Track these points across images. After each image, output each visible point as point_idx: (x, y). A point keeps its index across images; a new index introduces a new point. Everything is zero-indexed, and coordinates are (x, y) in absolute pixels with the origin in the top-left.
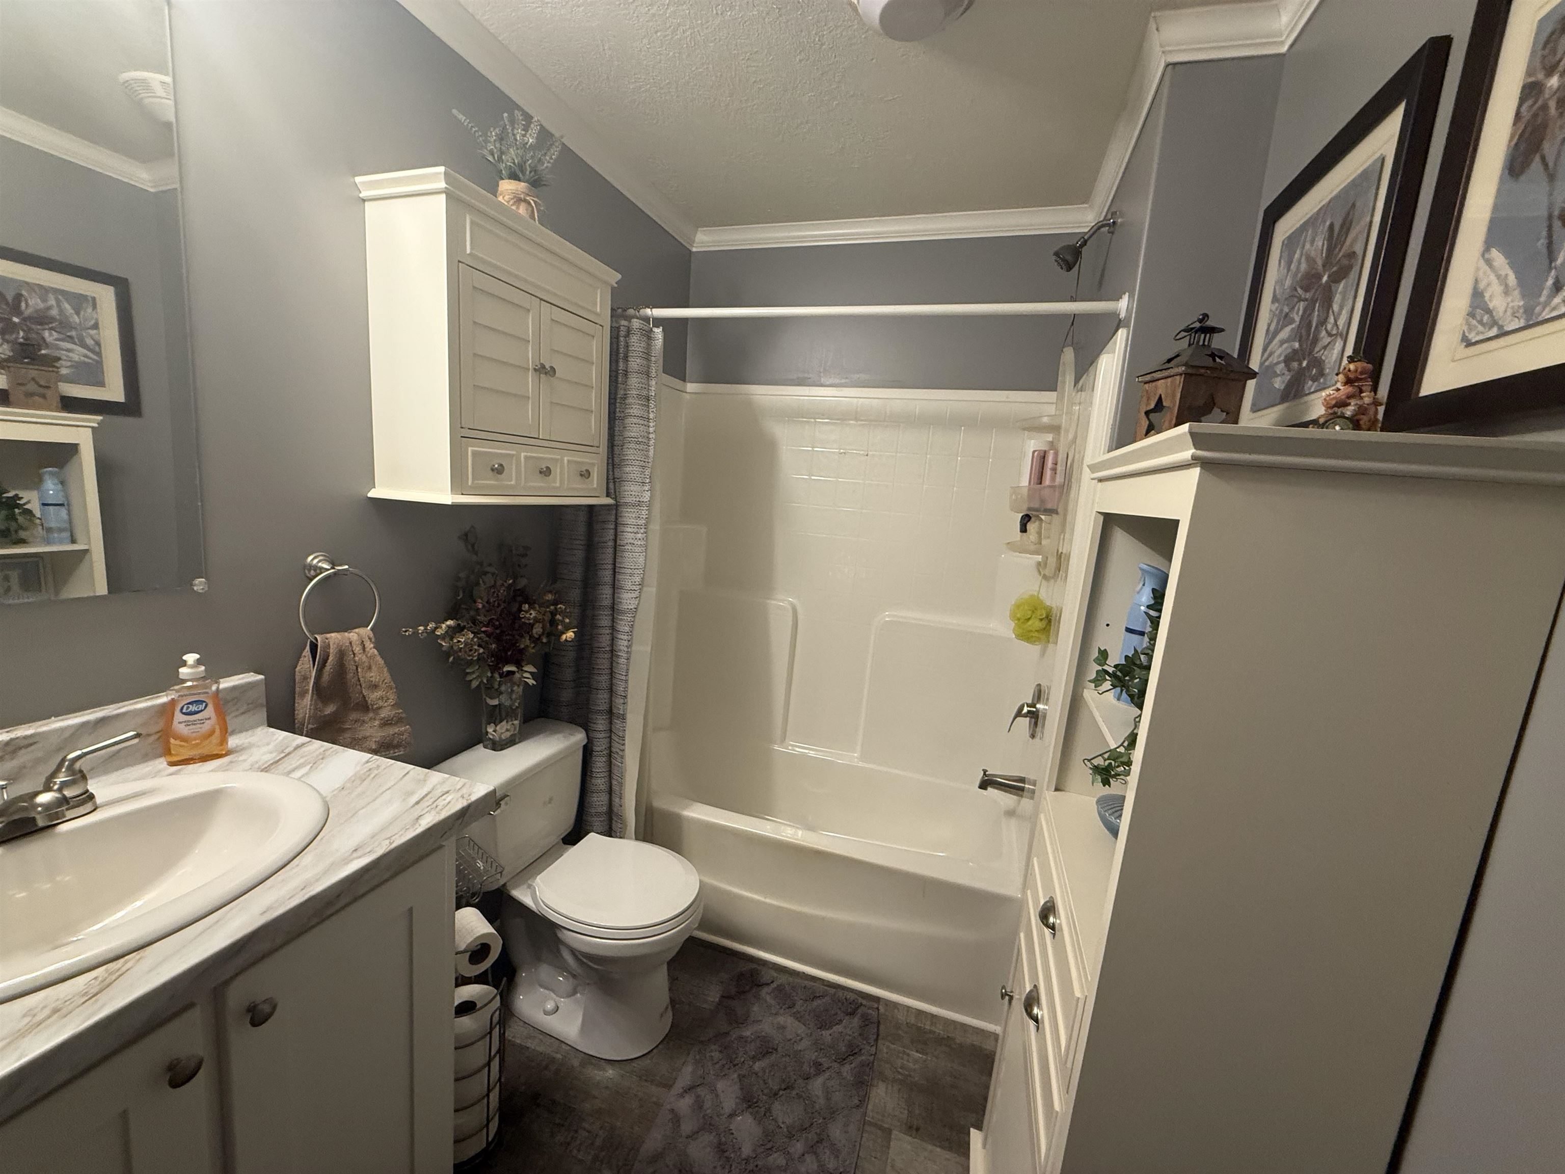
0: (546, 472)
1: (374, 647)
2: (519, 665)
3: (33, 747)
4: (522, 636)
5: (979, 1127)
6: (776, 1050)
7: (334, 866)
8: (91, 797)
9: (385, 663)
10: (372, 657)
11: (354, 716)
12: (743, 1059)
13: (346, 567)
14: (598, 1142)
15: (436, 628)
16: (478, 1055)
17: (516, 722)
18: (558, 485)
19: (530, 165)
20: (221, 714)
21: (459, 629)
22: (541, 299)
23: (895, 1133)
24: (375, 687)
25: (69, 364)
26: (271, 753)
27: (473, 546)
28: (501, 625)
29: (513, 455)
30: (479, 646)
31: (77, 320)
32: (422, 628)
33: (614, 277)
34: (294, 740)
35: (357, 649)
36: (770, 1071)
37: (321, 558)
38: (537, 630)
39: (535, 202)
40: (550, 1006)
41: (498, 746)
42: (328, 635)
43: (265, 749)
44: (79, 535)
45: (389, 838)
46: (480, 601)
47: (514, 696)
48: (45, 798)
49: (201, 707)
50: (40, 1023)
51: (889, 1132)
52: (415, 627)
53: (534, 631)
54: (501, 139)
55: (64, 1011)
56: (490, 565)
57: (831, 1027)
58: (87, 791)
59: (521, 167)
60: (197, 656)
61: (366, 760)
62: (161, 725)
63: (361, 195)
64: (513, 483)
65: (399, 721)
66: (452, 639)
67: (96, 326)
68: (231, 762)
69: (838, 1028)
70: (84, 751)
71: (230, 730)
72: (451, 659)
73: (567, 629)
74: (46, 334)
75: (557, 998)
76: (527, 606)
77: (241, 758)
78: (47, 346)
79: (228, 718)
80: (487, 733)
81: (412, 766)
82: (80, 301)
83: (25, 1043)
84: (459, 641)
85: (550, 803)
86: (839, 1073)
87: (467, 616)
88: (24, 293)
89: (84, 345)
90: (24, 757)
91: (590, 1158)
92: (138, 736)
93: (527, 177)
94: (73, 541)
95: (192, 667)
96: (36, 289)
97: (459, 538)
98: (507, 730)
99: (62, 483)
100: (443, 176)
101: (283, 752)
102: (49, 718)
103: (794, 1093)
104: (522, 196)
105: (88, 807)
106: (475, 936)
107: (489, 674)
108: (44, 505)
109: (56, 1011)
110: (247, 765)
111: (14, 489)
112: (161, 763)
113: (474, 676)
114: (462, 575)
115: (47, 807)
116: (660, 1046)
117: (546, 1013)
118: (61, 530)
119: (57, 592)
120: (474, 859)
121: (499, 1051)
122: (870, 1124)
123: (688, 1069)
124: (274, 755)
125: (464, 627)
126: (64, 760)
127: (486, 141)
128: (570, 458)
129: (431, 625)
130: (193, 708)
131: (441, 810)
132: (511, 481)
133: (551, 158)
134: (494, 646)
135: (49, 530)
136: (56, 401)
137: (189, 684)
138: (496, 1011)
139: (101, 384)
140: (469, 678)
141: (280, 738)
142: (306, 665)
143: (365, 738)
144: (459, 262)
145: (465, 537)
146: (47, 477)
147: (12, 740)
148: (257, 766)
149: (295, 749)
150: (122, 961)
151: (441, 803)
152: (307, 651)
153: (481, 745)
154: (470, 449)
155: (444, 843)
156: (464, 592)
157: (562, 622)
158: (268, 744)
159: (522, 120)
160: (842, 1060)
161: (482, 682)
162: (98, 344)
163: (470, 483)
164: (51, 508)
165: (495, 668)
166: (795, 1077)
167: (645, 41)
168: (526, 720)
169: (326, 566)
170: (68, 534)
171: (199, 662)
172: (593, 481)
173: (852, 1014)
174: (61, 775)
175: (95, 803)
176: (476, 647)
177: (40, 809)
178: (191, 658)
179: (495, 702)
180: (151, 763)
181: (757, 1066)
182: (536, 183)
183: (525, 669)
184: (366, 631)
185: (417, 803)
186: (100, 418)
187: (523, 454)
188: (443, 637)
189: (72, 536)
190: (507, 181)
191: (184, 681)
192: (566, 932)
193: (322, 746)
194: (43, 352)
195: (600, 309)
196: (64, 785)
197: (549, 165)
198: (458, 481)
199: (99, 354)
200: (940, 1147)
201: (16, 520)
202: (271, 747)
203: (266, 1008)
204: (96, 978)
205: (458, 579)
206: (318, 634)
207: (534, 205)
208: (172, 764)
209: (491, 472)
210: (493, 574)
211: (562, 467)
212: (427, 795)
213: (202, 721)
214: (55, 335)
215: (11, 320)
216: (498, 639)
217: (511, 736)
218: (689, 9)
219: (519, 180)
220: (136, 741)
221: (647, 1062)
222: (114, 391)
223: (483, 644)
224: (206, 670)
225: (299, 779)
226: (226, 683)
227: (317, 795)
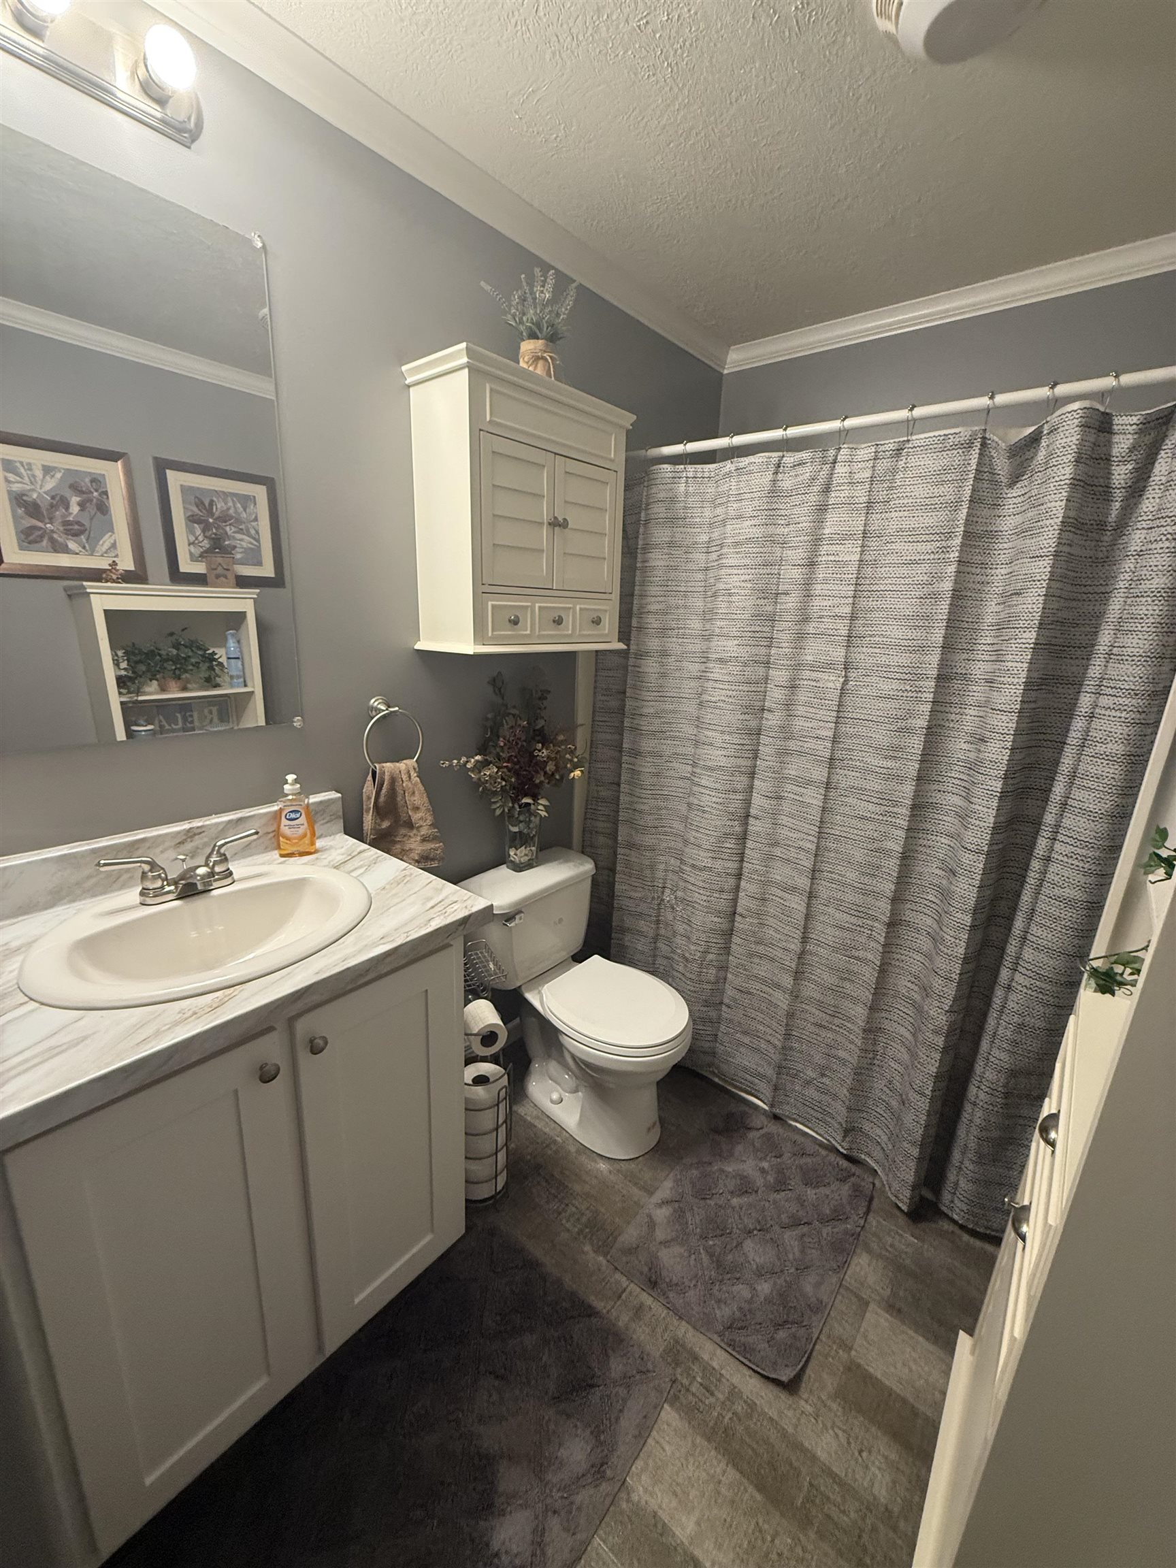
0: (558, 621)
1: (417, 776)
2: (535, 797)
3: (203, 834)
4: (537, 772)
5: (971, 1332)
6: (756, 1192)
7: (367, 947)
8: (231, 874)
9: (425, 789)
10: (415, 785)
11: (403, 831)
12: (721, 1191)
13: (397, 709)
14: (584, 1220)
15: (467, 762)
16: (487, 1120)
17: (533, 848)
18: (570, 632)
19: (547, 322)
20: (311, 823)
21: (485, 764)
22: (556, 454)
23: (872, 1306)
24: (417, 809)
25: (241, 550)
26: (343, 854)
27: (500, 689)
28: (519, 762)
29: (527, 607)
30: (503, 779)
31: (245, 516)
32: (455, 761)
33: (628, 419)
34: (359, 846)
35: (405, 777)
36: (747, 1210)
37: (380, 701)
38: (550, 767)
39: (551, 357)
40: (555, 1096)
41: (519, 868)
42: (384, 765)
43: (340, 851)
44: (249, 683)
45: (407, 932)
46: (501, 739)
47: (531, 826)
48: (202, 871)
49: (298, 815)
50: (186, 1019)
51: (867, 1304)
52: (451, 761)
53: (548, 768)
54: (523, 300)
55: (198, 1015)
56: (514, 707)
57: (817, 1187)
58: (228, 869)
59: (538, 325)
60: (295, 777)
61: (403, 867)
62: (274, 828)
63: (407, 382)
64: (528, 632)
65: (434, 839)
66: (480, 772)
67: (256, 519)
68: (317, 859)
69: (827, 1191)
70: (227, 840)
71: (317, 834)
72: (481, 789)
73: (575, 767)
74: (228, 529)
75: (562, 1092)
76: (540, 745)
77: (323, 857)
78: (229, 538)
79: (316, 828)
80: (509, 855)
81: (435, 877)
82: (247, 500)
83: (178, 1029)
84: (485, 774)
85: (559, 923)
86: (820, 1232)
87: (494, 752)
88: (215, 499)
89: (249, 535)
90: (198, 841)
91: (577, 1230)
92: (257, 833)
93: (544, 333)
94: (246, 686)
95: (292, 784)
96: (220, 494)
97: (488, 683)
98: (526, 855)
99: (239, 642)
100: (465, 352)
101: (350, 855)
102: (211, 815)
103: (768, 1237)
104: (540, 354)
105: (229, 881)
106: (486, 1024)
107: (510, 805)
108: (229, 658)
109: (195, 1013)
110: (325, 862)
111: (213, 647)
112: (275, 854)
113: (498, 805)
114: (490, 716)
115: (203, 877)
116: (646, 1156)
117: (552, 1102)
118: (238, 677)
119: (238, 725)
120: (488, 961)
121: (505, 1122)
122: (847, 1289)
123: (668, 1184)
124: (344, 856)
125: (491, 762)
126: (215, 846)
127: (510, 306)
128: (582, 606)
129: (464, 759)
130: (293, 816)
131: (449, 915)
132: (526, 630)
133: (567, 309)
134: (513, 780)
135: (232, 677)
136: (233, 581)
137: (290, 797)
138: (502, 1089)
139: (259, 563)
140: (494, 806)
141: (351, 843)
142: (369, 788)
143: (411, 850)
144: (480, 430)
145: (493, 682)
146: (229, 637)
147: (191, 828)
148: (332, 863)
149: (359, 853)
150: (232, 989)
151: (449, 910)
152: (370, 777)
153: (504, 866)
154: (490, 603)
155: (452, 943)
156: (491, 732)
157: (571, 761)
158: (342, 847)
159: (541, 276)
160: (824, 1220)
161: (504, 810)
162: (257, 532)
163: (490, 635)
164: (232, 660)
165: (515, 800)
166: (771, 1223)
167: (658, 158)
168: (541, 848)
169: (383, 707)
170: (242, 680)
171: (296, 781)
172: (604, 626)
173: (843, 1180)
174: (214, 856)
175: (233, 878)
176: (499, 780)
177: (199, 878)
178: (291, 778)
179: (515, 829)
180: (269, 853)
181: (735, 1201)
182: (553, 338)
183: (540, 801)
184: (412, 763)
185: (433, 907)
186: (258, 591)
187: (537, 605)
188: (472, 770)
189: (245, 681)
190: (528, 341)
191: (287, 795)
192: (566, 1037)
193: (377, 853)
194: (227, 543)
195: (614, 455)
196: (215, 863)
197: (565, 316)
198: (480, 634)
199: (258, 541)
200: (924, 1336)
201: (214, 670)
202: (343, 850)
203: (321, 1042)
204: (217, 998)
205: (487, 719)
206: (377, 763)
207: (550, 361)
208: (282, 856)
209: (508, 622)
210: (514, 715)
211: (574, 612)
212: (440, 902)
213: (298, 826)
214: (233, 529)
215: (208, 520)
216: (517, 774)
217: (529, 860)
218: (700, 108)
219: (538, 338)
220: (255, 837)
221: (633, 1165)
222: (268, 570)
223: (506, 778)
224: (301, 787)
225: (356, 878)
226: (314, 799)
227: (366, 892)
